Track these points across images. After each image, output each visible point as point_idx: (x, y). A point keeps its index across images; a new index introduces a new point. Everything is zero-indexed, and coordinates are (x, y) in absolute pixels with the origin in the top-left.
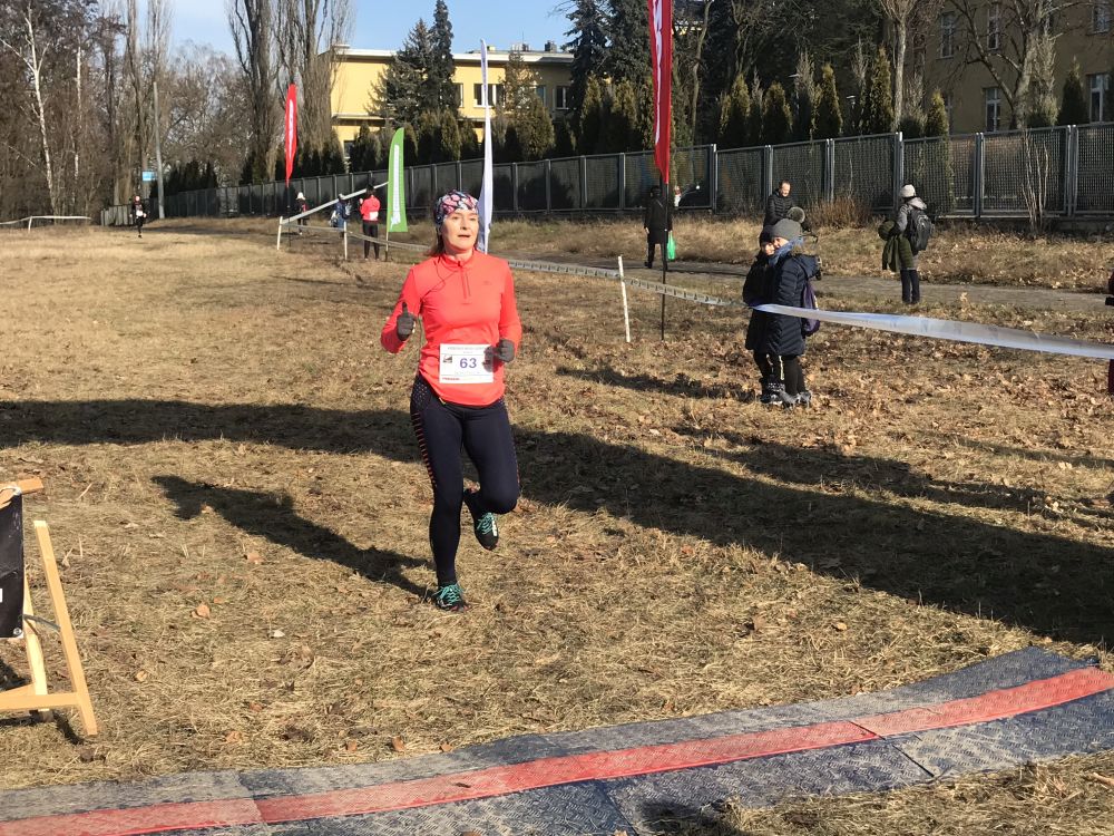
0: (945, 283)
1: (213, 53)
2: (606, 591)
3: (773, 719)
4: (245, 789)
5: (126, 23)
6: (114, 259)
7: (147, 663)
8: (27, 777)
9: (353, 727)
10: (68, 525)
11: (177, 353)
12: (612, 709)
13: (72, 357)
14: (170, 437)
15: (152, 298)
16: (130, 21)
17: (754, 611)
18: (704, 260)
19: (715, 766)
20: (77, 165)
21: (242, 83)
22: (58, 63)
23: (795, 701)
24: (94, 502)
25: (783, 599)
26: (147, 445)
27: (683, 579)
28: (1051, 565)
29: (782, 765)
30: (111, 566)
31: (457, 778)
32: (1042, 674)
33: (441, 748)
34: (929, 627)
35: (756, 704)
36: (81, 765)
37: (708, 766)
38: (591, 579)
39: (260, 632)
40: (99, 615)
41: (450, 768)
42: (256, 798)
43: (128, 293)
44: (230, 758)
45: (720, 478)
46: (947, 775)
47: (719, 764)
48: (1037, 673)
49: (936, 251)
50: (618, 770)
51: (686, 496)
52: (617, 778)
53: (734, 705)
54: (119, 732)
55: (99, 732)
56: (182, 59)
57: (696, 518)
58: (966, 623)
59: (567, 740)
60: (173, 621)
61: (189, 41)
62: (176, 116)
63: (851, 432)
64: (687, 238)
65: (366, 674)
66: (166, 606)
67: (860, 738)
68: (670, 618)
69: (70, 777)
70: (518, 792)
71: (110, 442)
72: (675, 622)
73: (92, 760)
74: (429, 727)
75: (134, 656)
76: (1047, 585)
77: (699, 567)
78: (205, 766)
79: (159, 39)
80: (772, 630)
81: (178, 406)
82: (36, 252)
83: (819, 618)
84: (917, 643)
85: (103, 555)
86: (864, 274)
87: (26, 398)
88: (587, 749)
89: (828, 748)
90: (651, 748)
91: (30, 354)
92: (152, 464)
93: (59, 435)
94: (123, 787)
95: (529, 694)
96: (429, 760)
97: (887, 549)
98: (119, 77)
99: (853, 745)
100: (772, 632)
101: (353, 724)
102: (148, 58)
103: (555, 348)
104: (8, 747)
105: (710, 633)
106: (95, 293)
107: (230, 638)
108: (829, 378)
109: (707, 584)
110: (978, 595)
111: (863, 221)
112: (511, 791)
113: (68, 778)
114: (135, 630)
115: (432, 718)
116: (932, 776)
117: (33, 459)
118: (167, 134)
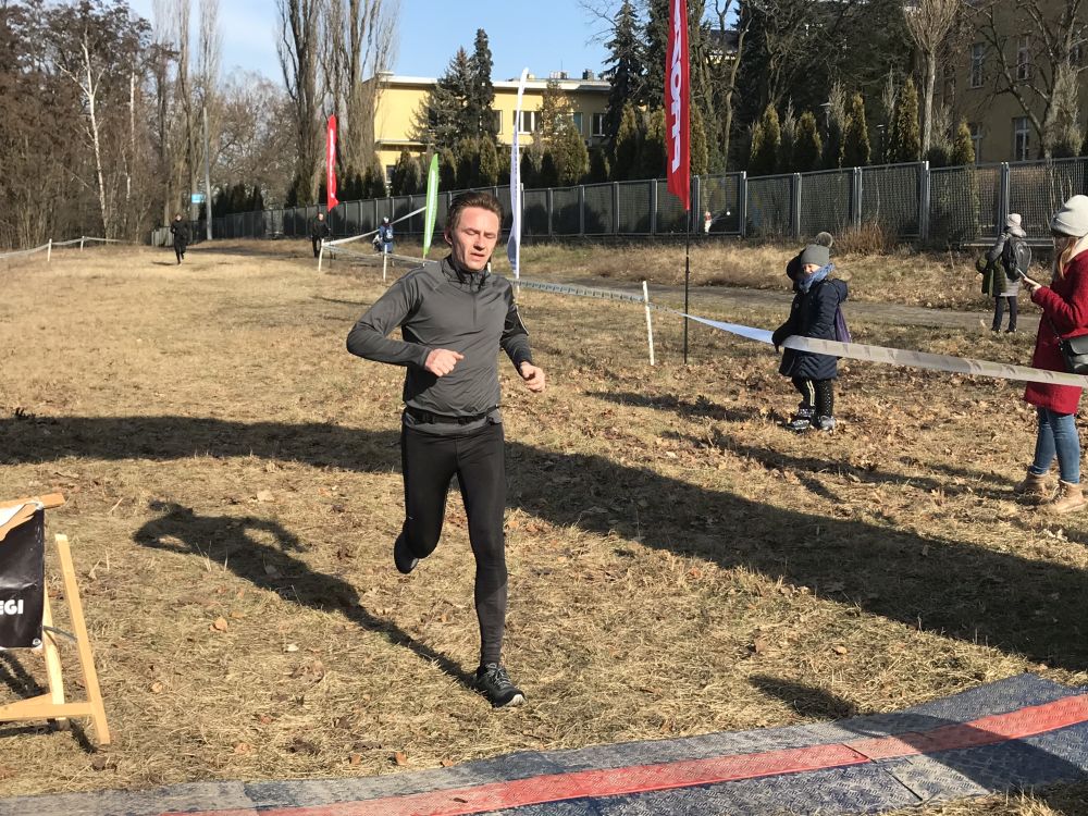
0: (967, 310)
1: (260, 80)
2: (613, 612)
3: (769, 741)
4: (249, 800)
5: (179, 49)
6: (161, 278)
7: (163, 675)
8: (40, 784)
9: (358, 741)
10: (98, 539)
11: (214, 371)
12: (612, 728)
13: (115, 374)
14: (201, 454)
15: (195, 318)
16: (182, 47)
17: (757, 633)
18: (732, 285)
19: (707, 786)
20: (129, 186)
21: (289, 109)
22: (112, 88)
23: (791, 723)
24: (124, 516)
25: (785, 622)
26: (179, 461)
27: (690, 600)
28: (1052, 592)
29: (773, 786)
30: (136, 579)
31: (455, 793)
32: (1035, 700)
33: (441, 763)
34: (927, 652)
35: (753, 725)
36: (93, 773)
37: (701, 786)
38: (599, 599)
39: (275, 645)
40: (121, 627)
41: (449, 783)
42: (258, 809)
43: (171, 312)
44: (237, 769)
45: (731, 501)
46: (936, 798)
47: (712, 784)
48: (1030, 699)
49: (961, 278)
50: (613, 787)
51: (698, 519)
52: (610, 796)
53: (732, 726)
54: (132, 742)
55: (112, 741)
56: (231, 85)
57: (704, 540)
58: (963, 649)
59: (564, 757)
60: (192, 634)
62: (225, 140)
63: (864, 457)
64: (716, 263)
65: (374, 689)
66: (185, 618)
67: (852, 760)
68: (674, 639)
69: (81, 785)
70: (513, 808)
71: (144, 458)
72: (679, 643)
73: (104, 768)
74: (432, 742)
75: (152, 668)
76: (1045, 612)
77: (706, 589)
78: (212, 776)
79: (210, 65)
80: (773, 653)
81: (212, 423)
82: (87, 272)
83: (820, 642)
84: (914, 668)
85: (130, 568)
86: (890, 301)
87: (66, 413)
88: (584, 767)
89: (820, 770)
90: (646, 767)
91: (75, 370)
92: (183, 480)
93: (96, 451)
94: (132, 795)
95: (532, 712)
96: (429, 775)
97: (890, 573)
98: (171, 102)
99: (845, 767)
100: (772, 655)
101: (358, 738)
102: (199, 84)
103: (580, 370)
104: (24, 754)
105: (712, 655)
106: (141, 312)
107: (246, 653)
108: (847, 403)
109: (713, 605)
110: (978, 621)
111: (889, 247)
112: (506, 807)
113: (79, 786)
114: (154, 642)
115: (435, 734)
116: (921, 799)
117: (69, 473)
118: (217, 157)
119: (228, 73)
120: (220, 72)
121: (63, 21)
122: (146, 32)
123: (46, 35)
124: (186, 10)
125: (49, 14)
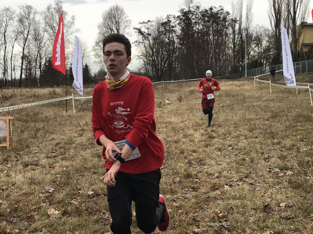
5: (239, 19)
16: (240, 19)
21: (273, 36)
22: (219, 33)
56: (255, 30)
61: (257, 25)
79: (249, 24)
98: (237, 36)
102: (245, 30)
118: (250, 52)
119: (254, 26)
120: (251, 26)
121: (205, 14)
122: (230, 15)
123: (201, 18)
124: (242, 8)
125: (201, 12)
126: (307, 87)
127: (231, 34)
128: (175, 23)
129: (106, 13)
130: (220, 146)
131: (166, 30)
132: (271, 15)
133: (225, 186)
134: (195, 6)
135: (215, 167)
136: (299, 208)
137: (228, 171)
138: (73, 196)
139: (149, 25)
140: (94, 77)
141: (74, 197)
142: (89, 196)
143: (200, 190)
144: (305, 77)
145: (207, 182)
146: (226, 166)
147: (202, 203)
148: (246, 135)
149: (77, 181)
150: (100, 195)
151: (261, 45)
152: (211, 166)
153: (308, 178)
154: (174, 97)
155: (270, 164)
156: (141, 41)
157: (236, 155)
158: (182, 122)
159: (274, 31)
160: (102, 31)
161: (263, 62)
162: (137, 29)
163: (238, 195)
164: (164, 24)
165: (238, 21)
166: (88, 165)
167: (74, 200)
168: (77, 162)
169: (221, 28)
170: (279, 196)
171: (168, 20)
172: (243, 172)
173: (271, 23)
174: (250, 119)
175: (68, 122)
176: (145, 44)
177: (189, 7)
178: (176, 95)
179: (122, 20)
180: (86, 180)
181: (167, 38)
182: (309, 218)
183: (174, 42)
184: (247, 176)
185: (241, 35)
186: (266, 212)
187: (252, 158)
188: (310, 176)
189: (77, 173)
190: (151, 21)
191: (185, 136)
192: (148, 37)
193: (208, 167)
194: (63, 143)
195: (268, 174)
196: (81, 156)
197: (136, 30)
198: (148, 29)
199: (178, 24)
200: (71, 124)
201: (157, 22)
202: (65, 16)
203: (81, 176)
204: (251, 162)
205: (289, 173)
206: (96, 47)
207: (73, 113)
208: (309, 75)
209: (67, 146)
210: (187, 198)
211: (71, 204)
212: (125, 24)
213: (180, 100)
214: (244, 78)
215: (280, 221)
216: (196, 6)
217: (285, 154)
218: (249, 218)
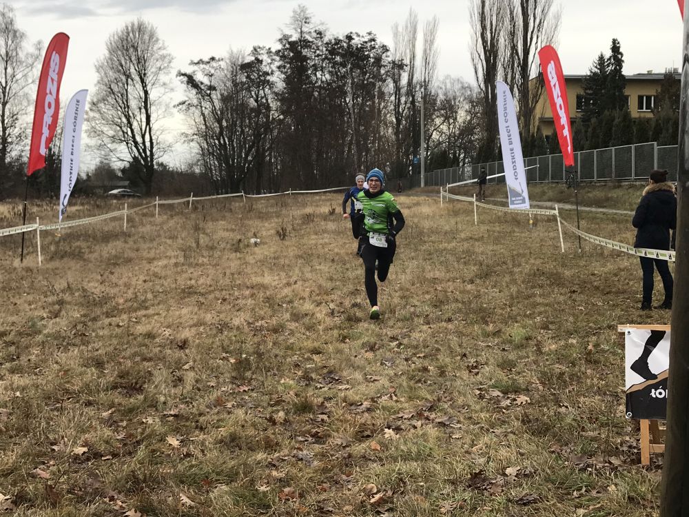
5: (408, 63)
16: (411, 62)
21: (479, 102)
22: (366, 90)
56: (443, 87)
61: (448, 77)
79: (429, 74)
98: (403, 99)
102: (421, 87)
118: (432, 134)
119: (441, 78)
120: (435, 78)
121: (334, 48)
122: (389, 53)
123: (326, 58)
124: (414, 38)
125: (327, 43)
126: (553, 212)
127: (392, 94)
128: (272, 66)
129: (116, 37)
130: (372, 340)
131: (252, 81)
132: (477, 55)
133: (386, 430)
134: (312, 31)
135: (363, 388)
136: (547, 480)
137: (391, 396)
138: (39, 458)
139: (213, 67)
140: (87, 180)
141: (42, 459)
142: (76, 457)
143: (330, 440)
144: (547, 191)
145: (346, 421)
146: (387, 384)
147: (336, 470)
148: (427, 315)
149: (48, 423)
150: (102, 456)
151: (455, 119)
152: (353, 384)
153: (563, 409)
154: (268, 228)
155: (481, 379)
156: (195, 102)
157: (407, 360)
158: (288, 284)
159: (482, 90)
160: (107, 77)
161: (459, 155)
162: (184, 75)
163: (414, 449)
164: (246, 67)
165: (407, 66)
166: (73, 385)
167: (42, 466)
168: (48, 379)
169: (371, 80)
170: (503, 453)
171: (257, 59)
172: (423, 398)
173: (476, 72)
174: (435, 280)
175: (25, 284)
176: (203, 108)
177: (301, 32)
178: (273, 225)
179: (152, 55)
180: (70, 421)
181: (252, 97)
182: (569, 500)
183: (268, 108)
184: (431, 407)
185: (413, 97)
186: (478, 488)
187: (442, 367)
188: (567, 407)
189: (46, 404)
190: (217, 59)
191: (296, 317)
192: (210, 94)
193: (348, 386)
194: (13, 333)
195: (477, 403)
196: (57, 363)
197: (182, 77)
198: (211, 76)
199: (279, 67)
200: (32, 287)
201: (231, 61)
202: (20, 42)
203: (58, 411)
204: (440, 376)
205: (523, 399)
206: (92, 114)
207: (38, 263)
208: (554, 185)
209: (24, 341)
210: (302, 459)
211: (34, 476)
212: (158, 64)
213: (282, 234)
214: (417, 189)
215: (507, 508)
216: (316, 31)
217: (512, 356)
218: (441, 503)
